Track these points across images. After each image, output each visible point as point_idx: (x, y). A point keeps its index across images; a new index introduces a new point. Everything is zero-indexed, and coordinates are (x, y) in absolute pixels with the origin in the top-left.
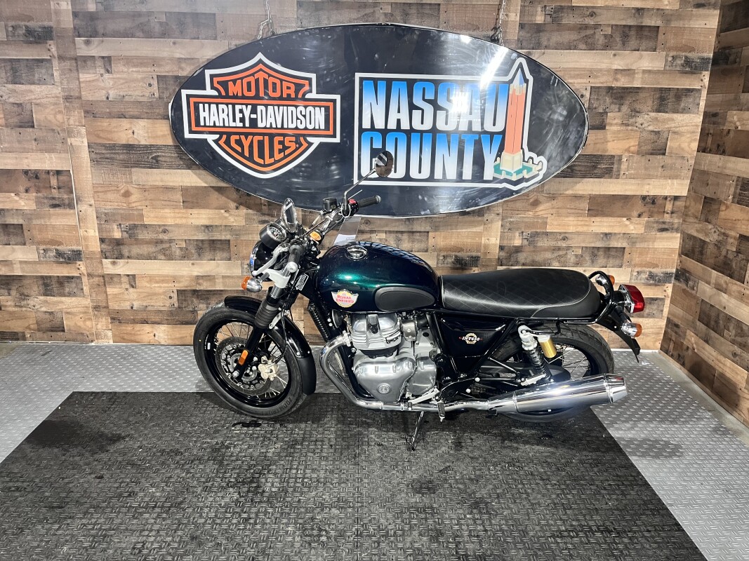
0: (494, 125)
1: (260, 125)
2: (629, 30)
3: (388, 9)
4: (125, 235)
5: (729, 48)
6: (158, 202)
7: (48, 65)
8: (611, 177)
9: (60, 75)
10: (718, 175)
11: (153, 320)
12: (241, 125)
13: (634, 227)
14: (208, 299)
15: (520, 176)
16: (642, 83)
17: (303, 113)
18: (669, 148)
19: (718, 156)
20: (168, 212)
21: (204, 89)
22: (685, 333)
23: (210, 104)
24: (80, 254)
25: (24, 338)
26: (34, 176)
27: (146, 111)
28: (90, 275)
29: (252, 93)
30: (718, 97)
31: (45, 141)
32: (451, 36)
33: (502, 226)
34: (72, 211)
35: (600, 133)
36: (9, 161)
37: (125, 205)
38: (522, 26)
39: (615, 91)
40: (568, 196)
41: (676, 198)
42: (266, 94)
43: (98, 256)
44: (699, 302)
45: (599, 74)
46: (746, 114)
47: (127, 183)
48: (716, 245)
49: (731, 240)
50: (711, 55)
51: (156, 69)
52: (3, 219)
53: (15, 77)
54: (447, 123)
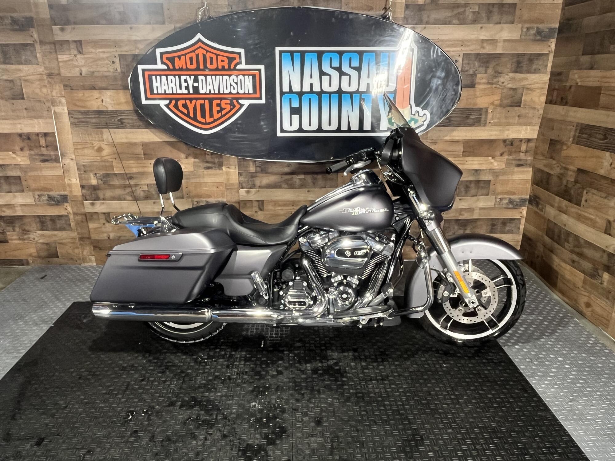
0: (388, 86)
1: (201, 91)
2: (493, 7)
4: (100, 182)
5: (572, 19)
6: (124, 156)
7: (32, 49)
8: (480, 126)
9: (43, 56)
10: (562, 122)
12: (186, 92)
13: (497, 164)
16: (504, 50)
17: (235, 81)
18: (525, 101)
19: (561, 107)
20: (132, 163)
21: (156, 63)
22: (536, 245)
23: (160, 76)
24: (66, 198)
26: (27, 137)
27: (111, 83)
28: (75, 214)
29: (194, 66)
30: (562, 60)
31: (34, 110)
34: (58, 165)
35: (471, 91)
37: (99, 158)
38: (407, 6)
39: (482, 57)
41: (529, 140)
42: (205, 66)
43: (80, 199)
44: (546, 221)
45: (469, 43)
46: (585, 73)
47: (99, 141)
48: (558, 177)
49: (570, 173)
50: (557, 26)
51: (118, 49)
52: (5, 172)
53: (6, 59)
54: (350, 86)
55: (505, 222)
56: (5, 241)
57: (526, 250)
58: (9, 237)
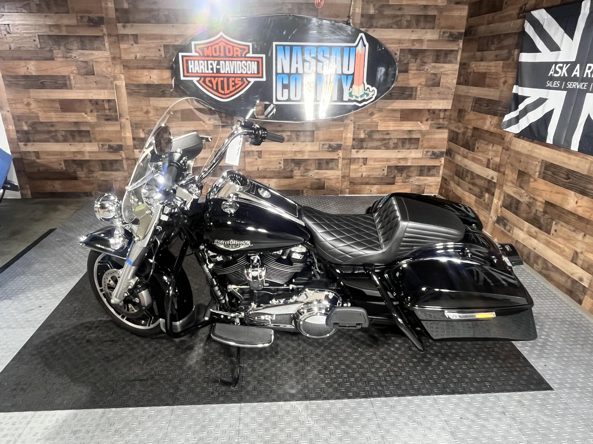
0: (348, 70)
1: (222, 72)
2: (420, 18)
3: (290, 6)
4: (147, 136)
5: (472, 27)
7: (102, 39)
8: (412, 99)
9: (110, 45)
10: (465, 97)
12: (211, 72)
13: (424, 127)
15: (363, 98)
16: (428, 47)
17: (245, 65)
18: (442, 83)
19: (465, 87)
21: (191, 52)
22: (450, 183)
23: (194, 60)
24: (122, 147)
26: (95, 103)
27: (157, 65)
28: (127, 159)
29: (217, 54)
30: (466, 54)
31: (101, 83)
32: (324, 21)
33: (354, 127)
34: (117, 122)
35: (405, 75)
36: (81, 94)
37: (146, 118)
38: (362, 16)
39: (413, 51)
40: (388, 110)
41: (445, 110)
43: (132, 148)
44: (456, 165)
45: (405, 42)
46: (478, 63)
47: (147, 106)
48: (463, 134)
49: (469, 131)
50: (463, 31)
51: (163, 41)
52: (78, 128)
53: (82, 46)
54: (323, 70)
55: (430, 168)
56: (76, 178)
57: (443, 188)
58: (79, 175)
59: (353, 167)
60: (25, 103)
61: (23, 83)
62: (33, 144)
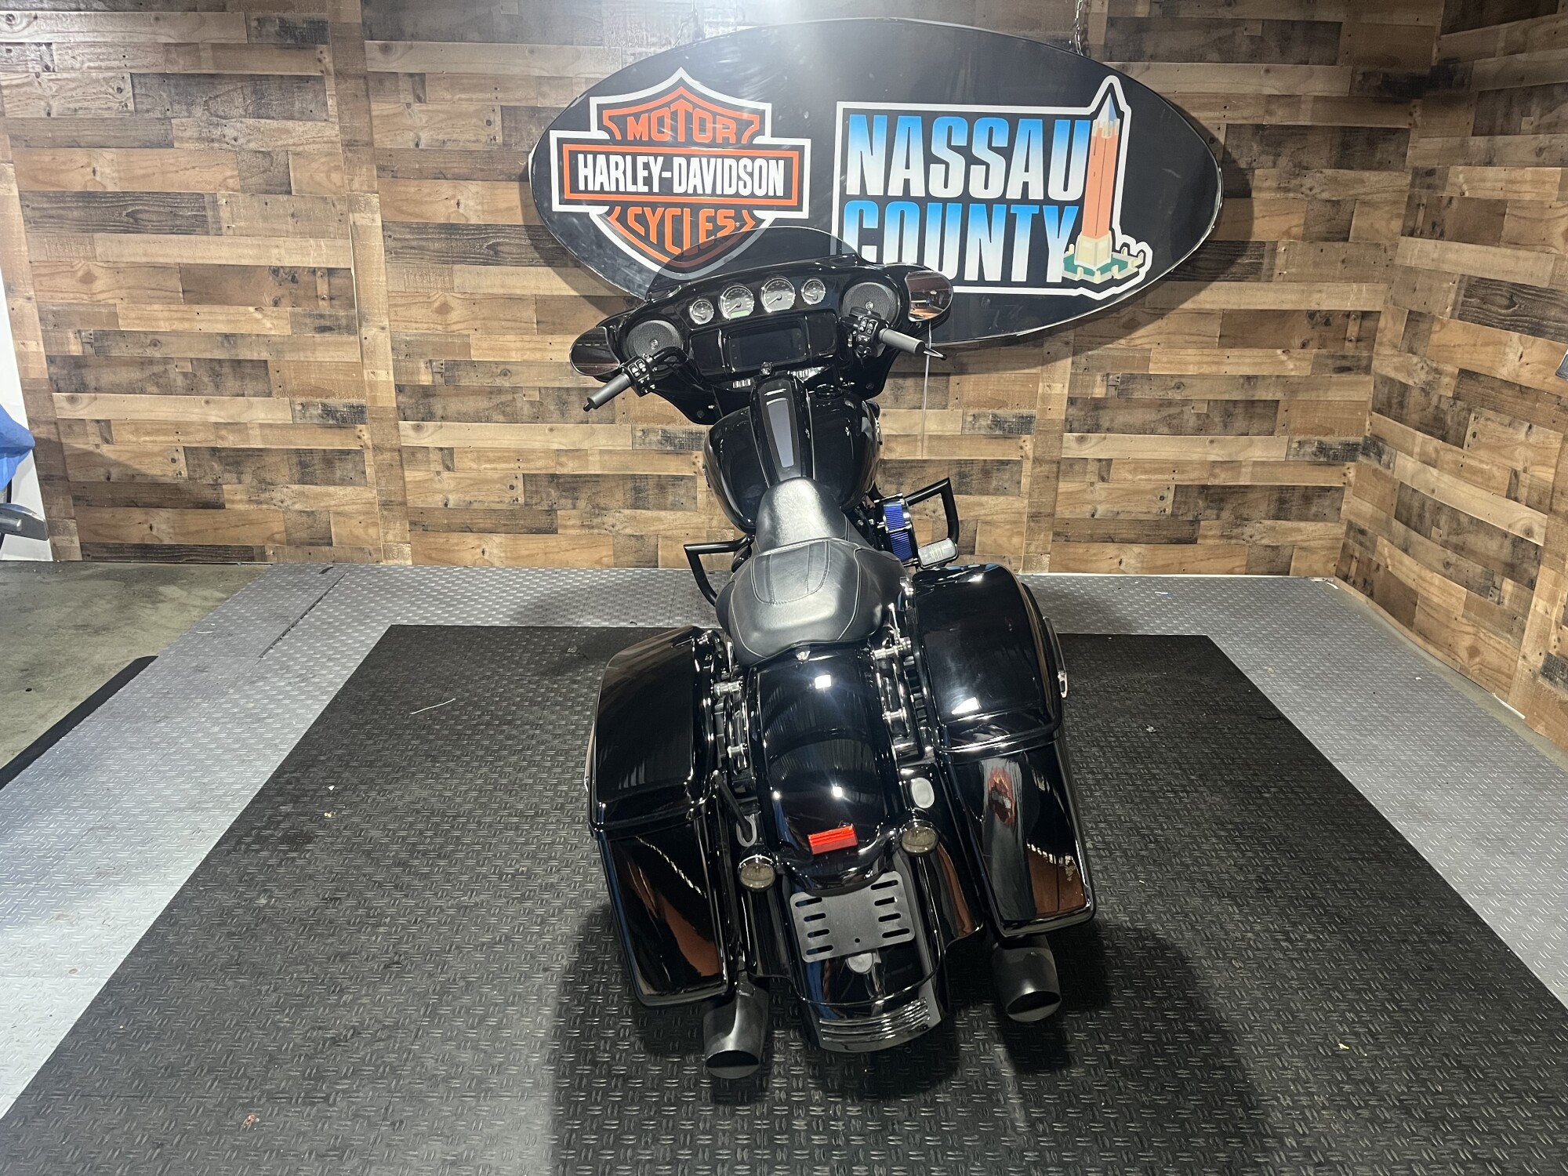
0: (1065, 189)
1: (677, 189)
2: (1292, 29)
4: (439, 379)
5: (1455, 60)
6: (495, 324)
7: (318, 87)
8: (1259, 280)
9: (339, 105)
10: (1431, 273)
11: (482, 525)
12: (646, 189)
13: (1294, 365)
14: (575, 489)
16: (1315, 119)
17: (749, 170)
18: (1355, 230)
19: (1433, 241)
20: (511, 340)
21: (588, 129)
22: (1375, 545)
23: (595, 154)
24: (362, 412)
25: (263, 557)
26: (290, 278)
27: (479, 167)
28: (377, 449)
29: (666, 137)
30: (1436, 143)
31: (309, 218)
33: (1073, 363)
34: (352, 338)
35: (1240, 205)
36: (245, 251)
37: (440, 327)
38: (1112, 22)
39: (1267, 132)
40: (1185, 312)
41: (1363, 315)
42: (688, 136)
43: (392, 416)
44: (1397, 487)
45: (1240, 103)
46: (1478, 171)
47: (446, 290)
48: (1423, 389)
49: (1446, 380)
50: (1426, 72)
51: (500, 96)
52: (233, 352)
53: (260, 106)
54: (986, 187)
55: (1309, 495)
56: (218, 506)
57: (1352, 556)
58: (227, 496)
59: (1064, 486)
60: (80, 273)
61: (76, 214)
62: (96, 399)
